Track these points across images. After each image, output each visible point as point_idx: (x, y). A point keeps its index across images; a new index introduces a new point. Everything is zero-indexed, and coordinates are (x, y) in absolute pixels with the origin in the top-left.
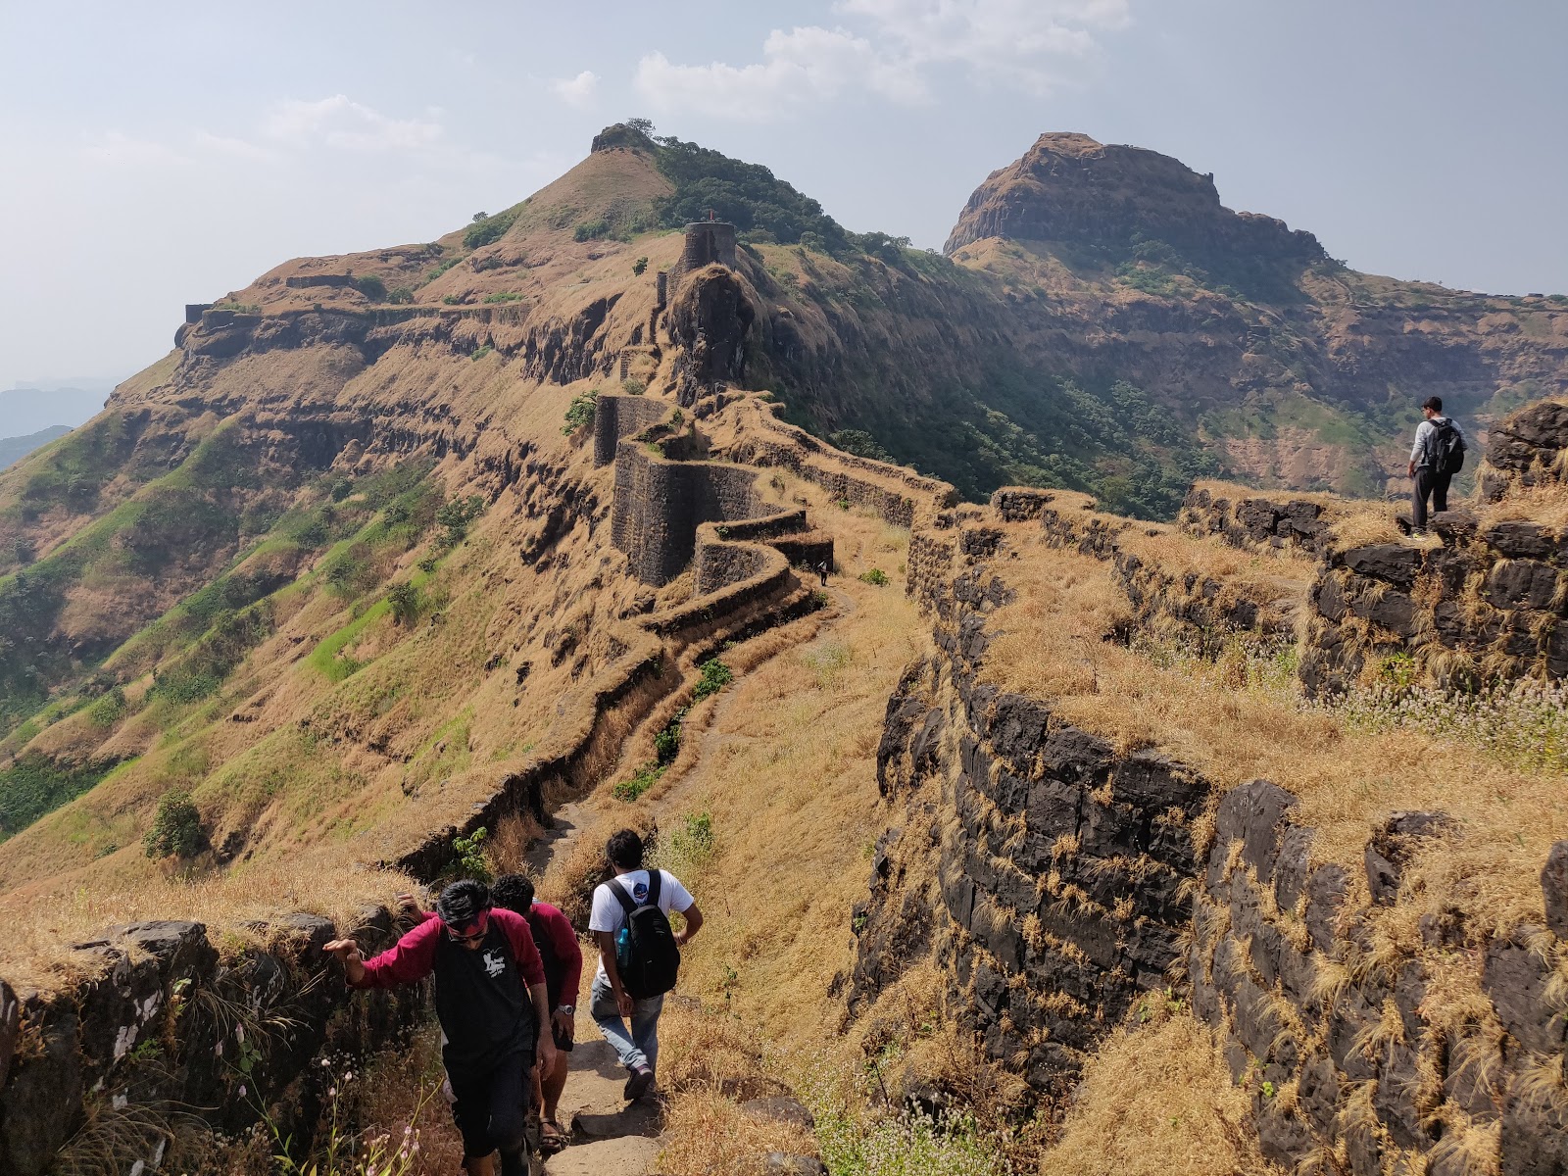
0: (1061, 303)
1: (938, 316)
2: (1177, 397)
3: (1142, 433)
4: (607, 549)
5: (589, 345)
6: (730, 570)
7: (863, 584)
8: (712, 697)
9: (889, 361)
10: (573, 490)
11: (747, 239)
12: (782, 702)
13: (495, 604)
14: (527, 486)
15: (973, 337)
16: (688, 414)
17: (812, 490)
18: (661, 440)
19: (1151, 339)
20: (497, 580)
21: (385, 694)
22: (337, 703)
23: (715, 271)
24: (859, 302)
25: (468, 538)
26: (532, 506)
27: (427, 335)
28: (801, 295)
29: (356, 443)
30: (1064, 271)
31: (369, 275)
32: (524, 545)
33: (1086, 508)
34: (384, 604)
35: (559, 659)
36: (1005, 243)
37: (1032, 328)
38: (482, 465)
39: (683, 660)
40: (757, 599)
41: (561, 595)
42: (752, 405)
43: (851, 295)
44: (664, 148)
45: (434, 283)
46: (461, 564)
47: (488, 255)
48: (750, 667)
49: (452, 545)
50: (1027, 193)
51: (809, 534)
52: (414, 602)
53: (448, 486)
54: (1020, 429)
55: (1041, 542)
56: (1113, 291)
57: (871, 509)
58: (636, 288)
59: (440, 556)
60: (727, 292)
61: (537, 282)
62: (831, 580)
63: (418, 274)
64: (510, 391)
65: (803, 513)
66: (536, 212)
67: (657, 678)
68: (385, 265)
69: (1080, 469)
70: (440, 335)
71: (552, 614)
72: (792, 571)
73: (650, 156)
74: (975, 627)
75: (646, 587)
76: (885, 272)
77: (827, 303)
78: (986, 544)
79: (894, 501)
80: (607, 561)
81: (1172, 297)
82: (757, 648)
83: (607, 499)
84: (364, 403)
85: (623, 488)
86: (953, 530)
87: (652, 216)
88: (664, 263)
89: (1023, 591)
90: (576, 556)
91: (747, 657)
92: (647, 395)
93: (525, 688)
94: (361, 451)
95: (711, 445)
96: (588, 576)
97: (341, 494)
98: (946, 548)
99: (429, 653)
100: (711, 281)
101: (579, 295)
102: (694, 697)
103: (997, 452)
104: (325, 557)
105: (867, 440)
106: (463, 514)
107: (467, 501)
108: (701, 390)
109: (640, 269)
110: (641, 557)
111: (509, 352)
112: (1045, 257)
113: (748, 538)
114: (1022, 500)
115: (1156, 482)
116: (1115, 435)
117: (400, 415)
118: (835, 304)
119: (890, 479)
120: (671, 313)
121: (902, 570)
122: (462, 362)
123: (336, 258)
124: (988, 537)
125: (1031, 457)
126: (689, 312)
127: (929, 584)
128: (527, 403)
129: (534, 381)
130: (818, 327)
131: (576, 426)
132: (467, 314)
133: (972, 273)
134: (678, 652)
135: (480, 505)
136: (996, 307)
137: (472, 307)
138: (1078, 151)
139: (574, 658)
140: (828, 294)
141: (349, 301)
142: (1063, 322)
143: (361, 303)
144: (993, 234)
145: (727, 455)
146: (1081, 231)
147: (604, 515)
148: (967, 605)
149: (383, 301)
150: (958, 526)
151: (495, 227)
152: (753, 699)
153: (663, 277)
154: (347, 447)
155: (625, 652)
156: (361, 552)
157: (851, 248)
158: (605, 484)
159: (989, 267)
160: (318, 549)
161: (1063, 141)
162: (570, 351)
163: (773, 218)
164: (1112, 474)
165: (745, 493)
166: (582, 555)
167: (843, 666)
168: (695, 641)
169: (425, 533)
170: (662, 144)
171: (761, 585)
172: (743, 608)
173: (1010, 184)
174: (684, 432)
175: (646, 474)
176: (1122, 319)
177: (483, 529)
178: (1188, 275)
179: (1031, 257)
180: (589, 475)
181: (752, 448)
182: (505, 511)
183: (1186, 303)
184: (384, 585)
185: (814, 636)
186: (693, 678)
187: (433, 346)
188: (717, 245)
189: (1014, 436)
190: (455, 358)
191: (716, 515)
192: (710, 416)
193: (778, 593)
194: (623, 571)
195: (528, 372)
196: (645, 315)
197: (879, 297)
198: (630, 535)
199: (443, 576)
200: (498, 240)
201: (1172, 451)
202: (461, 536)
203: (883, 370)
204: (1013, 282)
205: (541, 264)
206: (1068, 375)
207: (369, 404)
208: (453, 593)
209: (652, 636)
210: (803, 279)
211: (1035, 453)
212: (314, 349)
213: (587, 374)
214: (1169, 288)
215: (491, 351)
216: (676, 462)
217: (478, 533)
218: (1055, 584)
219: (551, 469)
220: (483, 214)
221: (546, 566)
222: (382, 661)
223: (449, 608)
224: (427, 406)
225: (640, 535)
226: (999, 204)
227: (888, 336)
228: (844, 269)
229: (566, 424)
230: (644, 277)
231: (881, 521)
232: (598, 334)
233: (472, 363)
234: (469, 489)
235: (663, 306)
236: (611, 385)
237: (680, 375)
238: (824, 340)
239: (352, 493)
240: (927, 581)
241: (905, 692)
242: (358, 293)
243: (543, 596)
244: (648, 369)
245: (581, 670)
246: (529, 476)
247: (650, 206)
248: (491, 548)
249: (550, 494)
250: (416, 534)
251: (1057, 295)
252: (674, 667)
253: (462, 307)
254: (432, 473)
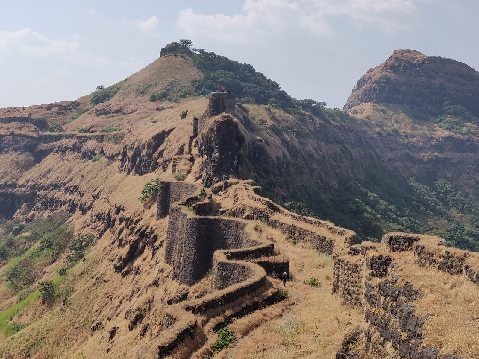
0: (407, 136)
1: (341, 142)
2: (471, 188)
3: (452, 206)
4: (162, 264)
5: (156, 155)
6: (232, 276)
7: (308, 286)
8: (224, 350)
9: (315, 166)
10: (144, 231)
11: (241, 102)
12: (265, 354)
13: (98, 294)
14: (119, 229)
15: (360, 154)
16: (209, 191)
17: (276, 234)
18: (194, 205)
19: (456, 156)
20: (100, 280)
21: (35, 344)
22: (8, 348)
23: (224, 117)
24: (299, 135)
25: (85, 257)
26: (122, 240)
27: (69, 148)
28: (268, 131)
29: (27, 205)
30: (408, 120)
31: (40, 117)
32: (116, 262)
33: (439, 244)
34: (37, 293)
35: (132, 326)
36: (377, 105)
37: (392, 150)
38: (94, 218)
39: (207, 328)
40: (248, 293)
41: (135, 289)
42: (243, 187)
43: (295, 131)
44: (197, 55)
45: (74, 121)
46: (80, 272)
47: (103, 107)
48: (245, 333)
49: (76, 261)
50: (388, 79)
51: (276, 257)
52: (54, 292)
53: (76, 229)
54: (386, 203)
55: (415, 263)
56: (435, 131)
57: (309, 244)
58: (181, 126)
59: (70, 267)
60: (231, 128)
61: (129, 122)
62: (288, 283)
63: (66, 117)
64: (112, 178)
65: (273, 246)
66: (130, 86)
67: (193, 338)
68: (49, 112)
69: (419, 225)
70: (76, 148)
71: (130, 300)
72: (267, 278)
73: (190, 59)
74: (409, 311)
75: (183, 286)
76: (313, 119)
77: (282, 135)
78: (381, 264)
79: (322, 240)
80: (162, 271)
81: (467, 135)
82: (249, 322)
83: (163, 236)
84: (33, 184)
85: (172, 230)
86: (360, 256)
87: (191, 89)
88: (196, 113)
89: (426, 291)
90: (144, 268)
91: (243, 326)
92: (187, 181)
93: (113, 342)
94: (30, 209)
95: (220, 208)
96: (151, 279)
97: (17, 232)
98: (357, 266)
99: (60, 321)
100: (222, 122)
101: (151, 129)
102: (214, 351)
103: (374, 215)
104: (6, 266)
105: (304, 207)
106: (83, 244)
107: (85, 237)
108: (216, 179)
109: (184, 116)
110: (181, 269)
111: (112, 158)
112: (398, 113)
113: (242, 259)
114: (401, 240)
115: (461, 233)
116: (438, 207)
117: (52, 190)
118: (286, 136)
119: (320, 228)
120: (200, 139)
121: (328, 279)
122: (86, 163)
123: (24, 108)
124: (383, 260)
125: (392, 218)
126: (210, 138)
127: (347, 287)
128: (120, 185)
129: (125, 174)
130: (277, 147)
131: (147, 197)
132: (91, 138)
133: (359, 120)
134: (204, 323)
135: (92, 239)
136: (372, 138)
137: (94, 134)
138: (414, 59)
139: (141, 326)
140: (283, 130)
141: (29, 130)
142: (408, 146)
143: (35, 131)
144: (370, 101)
145: (229, 214)
146: (417, 99)
147: (161, 245)
148: (388, 298)
149: (47, 130)
150: (363, 254)
151: (107, 93)
152: (248, 352)
153: (196, 120)
154: (23, 207)
155: (174, 323)
156: (26, 264)
157: (294, 107)
158: (162, 228)
159: (368, 118)
160: (3, 262)
161: (406, 54)
162: (145, 158)
163: (254, 91)
164: (437, 228)
165: (239, 234)
166: (148, 267)
167: (299, 333)
168: (214, 317)
169: (62, 254)
170: (197, 53)
171: (251, 286)
172: (241, 299)
173: (378, 75)
174: (206, 201)
175: (185, 223)
176: (440, 146)
177: (94, 252)
178: (475, 123)
179: (390, 113)
180: (153, 223)
181: (243, 210)
182: (107, 242)
183: (474, 137)
184: (38, 282)
185: (281, 315)
186: (213, 338)
187: (72, 154)
188: (225, 104)
189: (383, 207)
190: (83, 161)
191: (224, 246)
192: (220, 193)
193: (261, 290)
194: (171, 277)
195: (122, 169)
196: (186, 140)
197: (309, 133)
198: (175, 256)
199: (70, 278)
200: (109, 100)
201: (470, 216)
202: (81, 256)
203: (312, 171)
204: (380, 126)
205: (132, 113)
206: (412, 175)
207: (36, 184)
208: (76, 287)
209: (190, 313)
210: (270, 123)
211: (395, 216)
212: (9, 155)
213: (154, 170)
214: (465, 130)
215: (102, 157)
216: (202, 217)
217: (91, 254)
218: (444, 286)
219: (132, 220)
220: (102, 87)
221: (127, 273)
222: (35, 325)
223: (73, 296)
224: (67, 186)
225: (181, 256)
226: (373, 85)
227: (314, 152)
228: (291, 118)
229: (142, 196)
230: (186, 120)
231: (315, 251)
232: (160, 149)
233: (92, 164)
234: (87, 230)
235: (196, 135)
236: (167, 176)
237: (205, 171)
238: (280, 154)
239: (24, 232)
240: (345, 285)
241: (346, 350)
242: (34, 126)
243: (126, 290)
244: (187, 167)
245: (145, 332)
246: (120, 224)
247: (189, 84)
248: (97, 263)
249: (131, 233)
250: (57, 254)
251: (405, 132)
252: (202, 332)
253: (88, 134)
254: (67, 222)
